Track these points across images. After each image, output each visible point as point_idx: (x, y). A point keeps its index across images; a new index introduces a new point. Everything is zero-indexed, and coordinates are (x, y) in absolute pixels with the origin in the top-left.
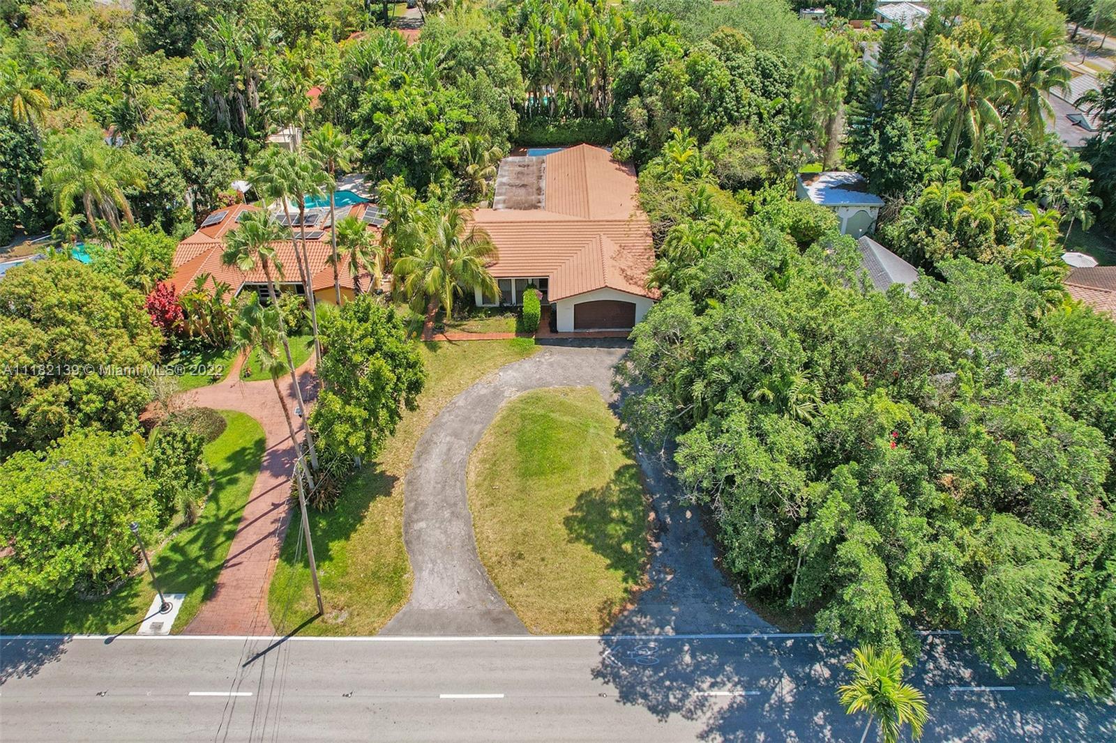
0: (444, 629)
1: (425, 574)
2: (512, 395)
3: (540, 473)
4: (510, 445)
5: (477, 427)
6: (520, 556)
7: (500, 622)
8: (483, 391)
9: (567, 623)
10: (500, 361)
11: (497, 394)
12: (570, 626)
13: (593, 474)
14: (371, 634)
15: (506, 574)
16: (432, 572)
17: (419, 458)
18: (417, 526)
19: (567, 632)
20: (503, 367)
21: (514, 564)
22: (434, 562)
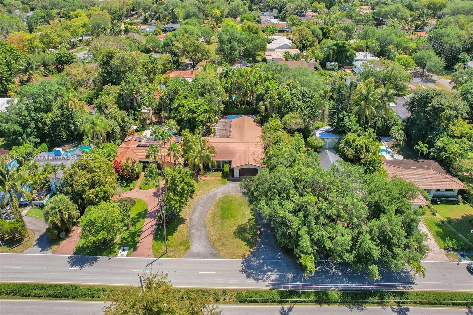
0: (200, 257)
1: (195, 243)
2: (220, 196)
3: (227, 218)
4: (219, 210)
5: (209, 205)
6: (221, 239)
7: (215, 256)
8: (212, 194)
9: (233, 256)
10: (216, 185)
11: (215, 195)
12: (234, 257)
13: (243, 218)
14: (180, 258)
15: (217, 244)
16: (196, 243)
17: (192, 213)
18: (192, 231)
19: (233, 258)
20: (217, 187)
21: (219, 241)
22: (197, 240)
